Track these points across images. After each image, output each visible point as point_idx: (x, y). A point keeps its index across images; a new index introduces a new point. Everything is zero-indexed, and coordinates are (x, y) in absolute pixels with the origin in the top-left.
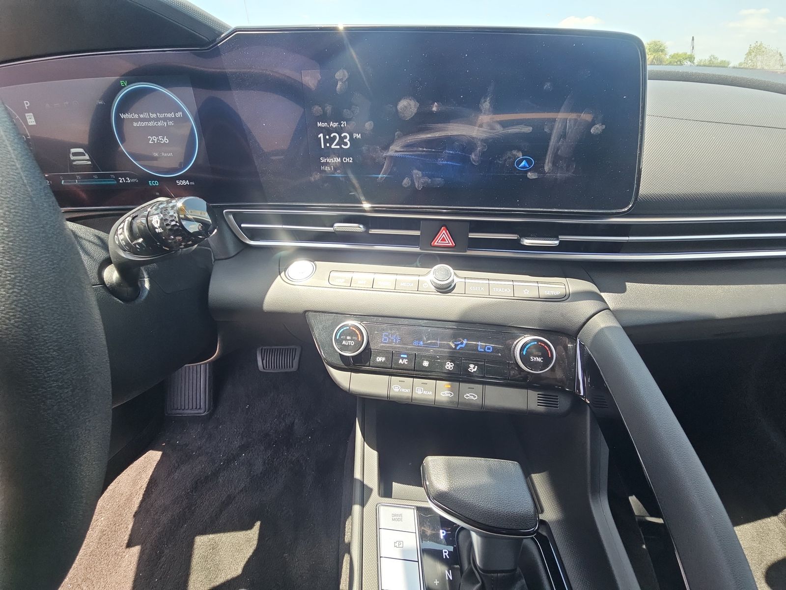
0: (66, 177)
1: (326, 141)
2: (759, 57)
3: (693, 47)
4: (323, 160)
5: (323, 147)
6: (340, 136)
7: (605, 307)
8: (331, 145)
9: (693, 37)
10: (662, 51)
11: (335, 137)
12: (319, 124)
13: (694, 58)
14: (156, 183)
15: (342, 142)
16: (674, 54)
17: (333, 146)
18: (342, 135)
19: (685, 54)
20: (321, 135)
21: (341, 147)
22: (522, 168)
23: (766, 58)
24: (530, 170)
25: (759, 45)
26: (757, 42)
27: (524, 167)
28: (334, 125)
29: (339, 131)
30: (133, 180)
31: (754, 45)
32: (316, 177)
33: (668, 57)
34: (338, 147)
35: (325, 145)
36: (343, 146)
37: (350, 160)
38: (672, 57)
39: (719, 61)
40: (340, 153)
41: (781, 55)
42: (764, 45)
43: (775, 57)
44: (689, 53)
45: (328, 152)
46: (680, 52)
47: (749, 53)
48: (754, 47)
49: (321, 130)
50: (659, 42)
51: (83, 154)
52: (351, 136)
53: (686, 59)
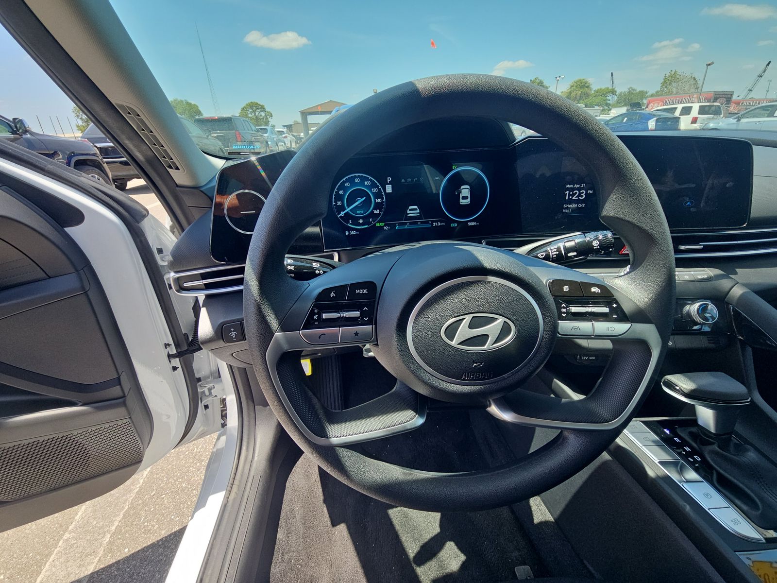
0: (400, 224)
1: (570, 195)
2: (674, 84)
3: (613, 82)
4: (565, 206)
5: (567, 198)
6: (579, 192)
7: (736, 282)
8: (572, 197)
9: (612, 73)
10: (588, 87)
11: (576, 193)
12: (567, 186)
13: (616, 91)
14: (456, 225)
15: (580, 195)
16: (598, 90)
17: (573, 198)
18: (581, 192)
19: (608, 88)
20: (567, 192)
21: (579, 198)
22: (687, 206)
23: (680, 85)
24: (692, 207)
25: (673, 73)
26: (671, 71)
27: (689, 205)
28: (577, 186)
29: (579, 189)
30: (442, 224)
31: (669, 74)
32: (560, 215)
33: (593, 92)
34: (577, 198)
35: (569, 197)
36: (580, 198)
37: (583, 205)
38: (597, 92)
39: (638, 91)
40: (578, 202)
41: (695, 79)
42: (678, 73)
43: (690, 82)
44: (610, 88)
45: (570, 202)
46: (603, 87)
47: (665, 82)
48: (669, 76)
49: (568, 189)
50: (584, 80)
51: (416, 209)
52: (587, 192)
53: (609, 92)
